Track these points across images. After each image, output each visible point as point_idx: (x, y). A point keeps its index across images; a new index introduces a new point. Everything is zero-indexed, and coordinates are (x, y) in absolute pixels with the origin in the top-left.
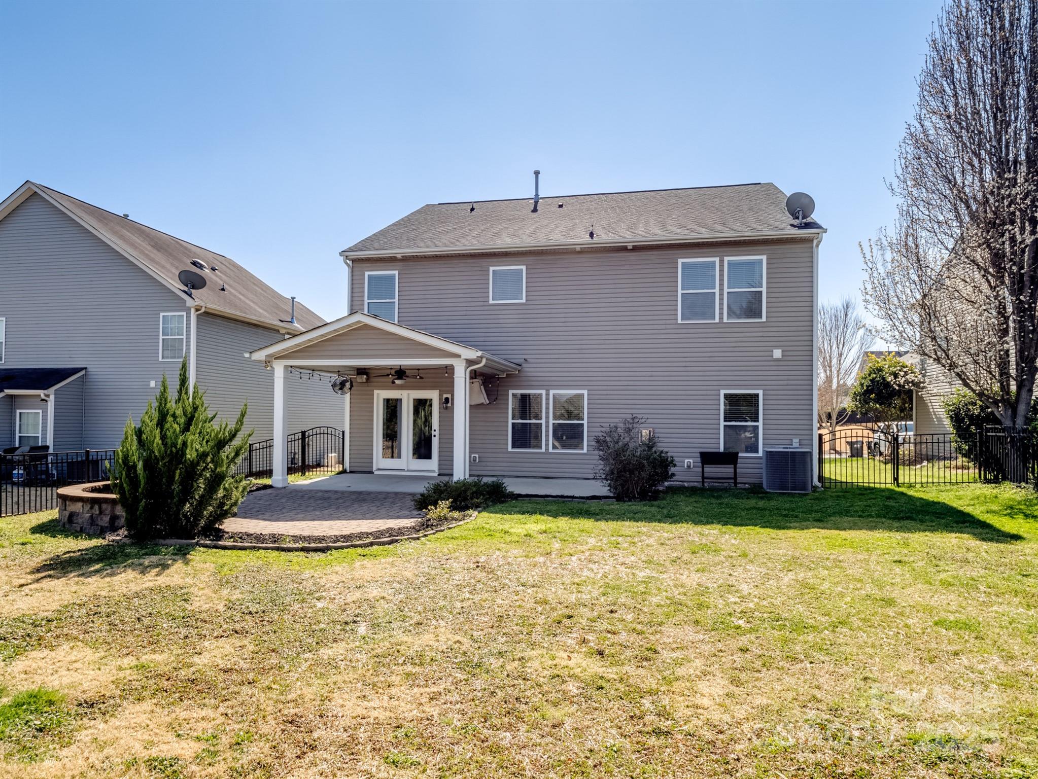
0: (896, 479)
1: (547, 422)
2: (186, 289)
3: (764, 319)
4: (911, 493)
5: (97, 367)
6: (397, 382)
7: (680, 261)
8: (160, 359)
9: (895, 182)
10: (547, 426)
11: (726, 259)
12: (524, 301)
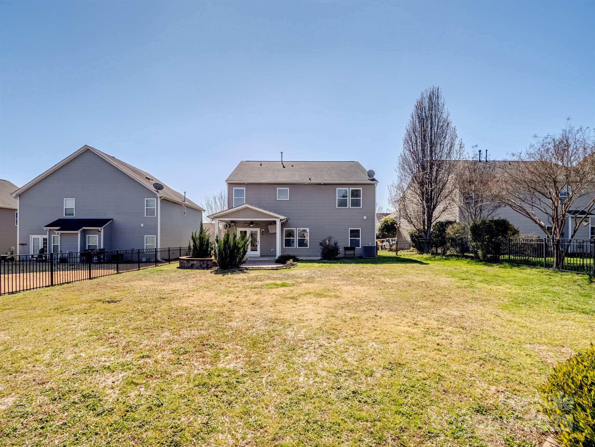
0: (397, 254)
1: (296, 238)
2: (156, 190)
3: (361, 207)
4: (401, 257)
5: (118, 219)
6: (251, 225)
7: (337, 189)
8: (145, 216)
9: (397, 169)
10: (296, 240)
11: (351, 189)
12: (288, 199)
